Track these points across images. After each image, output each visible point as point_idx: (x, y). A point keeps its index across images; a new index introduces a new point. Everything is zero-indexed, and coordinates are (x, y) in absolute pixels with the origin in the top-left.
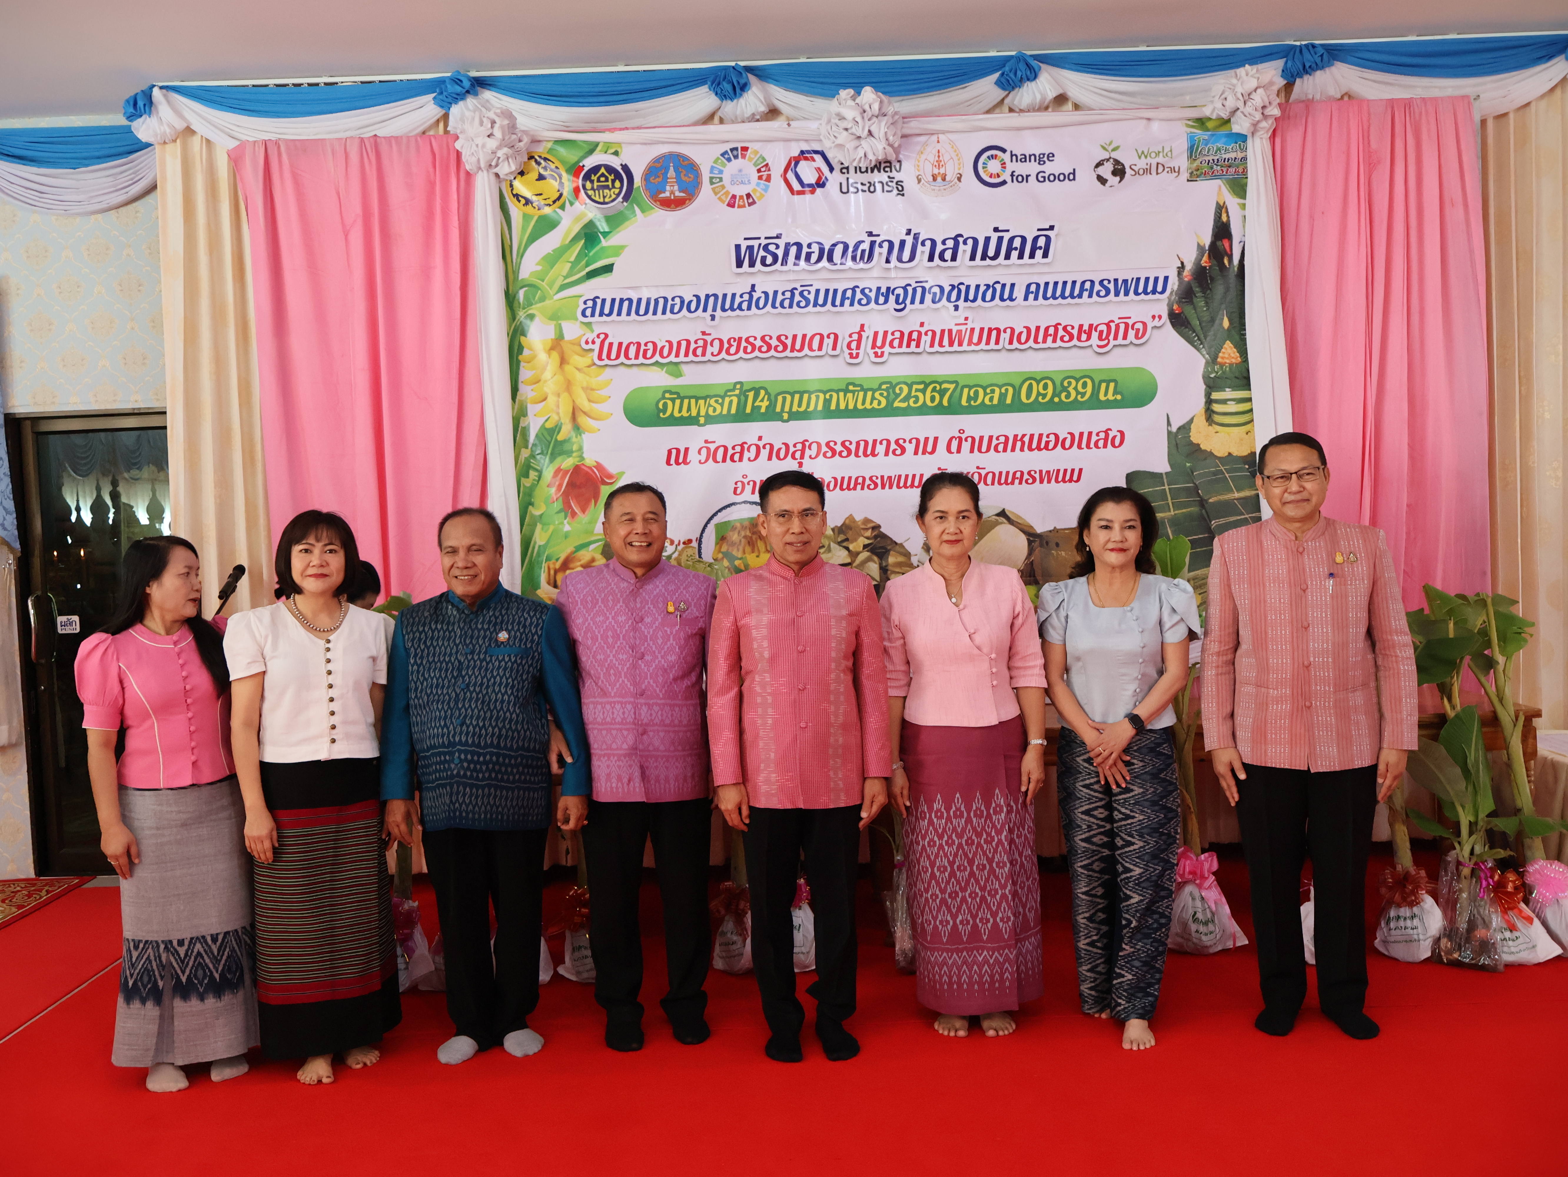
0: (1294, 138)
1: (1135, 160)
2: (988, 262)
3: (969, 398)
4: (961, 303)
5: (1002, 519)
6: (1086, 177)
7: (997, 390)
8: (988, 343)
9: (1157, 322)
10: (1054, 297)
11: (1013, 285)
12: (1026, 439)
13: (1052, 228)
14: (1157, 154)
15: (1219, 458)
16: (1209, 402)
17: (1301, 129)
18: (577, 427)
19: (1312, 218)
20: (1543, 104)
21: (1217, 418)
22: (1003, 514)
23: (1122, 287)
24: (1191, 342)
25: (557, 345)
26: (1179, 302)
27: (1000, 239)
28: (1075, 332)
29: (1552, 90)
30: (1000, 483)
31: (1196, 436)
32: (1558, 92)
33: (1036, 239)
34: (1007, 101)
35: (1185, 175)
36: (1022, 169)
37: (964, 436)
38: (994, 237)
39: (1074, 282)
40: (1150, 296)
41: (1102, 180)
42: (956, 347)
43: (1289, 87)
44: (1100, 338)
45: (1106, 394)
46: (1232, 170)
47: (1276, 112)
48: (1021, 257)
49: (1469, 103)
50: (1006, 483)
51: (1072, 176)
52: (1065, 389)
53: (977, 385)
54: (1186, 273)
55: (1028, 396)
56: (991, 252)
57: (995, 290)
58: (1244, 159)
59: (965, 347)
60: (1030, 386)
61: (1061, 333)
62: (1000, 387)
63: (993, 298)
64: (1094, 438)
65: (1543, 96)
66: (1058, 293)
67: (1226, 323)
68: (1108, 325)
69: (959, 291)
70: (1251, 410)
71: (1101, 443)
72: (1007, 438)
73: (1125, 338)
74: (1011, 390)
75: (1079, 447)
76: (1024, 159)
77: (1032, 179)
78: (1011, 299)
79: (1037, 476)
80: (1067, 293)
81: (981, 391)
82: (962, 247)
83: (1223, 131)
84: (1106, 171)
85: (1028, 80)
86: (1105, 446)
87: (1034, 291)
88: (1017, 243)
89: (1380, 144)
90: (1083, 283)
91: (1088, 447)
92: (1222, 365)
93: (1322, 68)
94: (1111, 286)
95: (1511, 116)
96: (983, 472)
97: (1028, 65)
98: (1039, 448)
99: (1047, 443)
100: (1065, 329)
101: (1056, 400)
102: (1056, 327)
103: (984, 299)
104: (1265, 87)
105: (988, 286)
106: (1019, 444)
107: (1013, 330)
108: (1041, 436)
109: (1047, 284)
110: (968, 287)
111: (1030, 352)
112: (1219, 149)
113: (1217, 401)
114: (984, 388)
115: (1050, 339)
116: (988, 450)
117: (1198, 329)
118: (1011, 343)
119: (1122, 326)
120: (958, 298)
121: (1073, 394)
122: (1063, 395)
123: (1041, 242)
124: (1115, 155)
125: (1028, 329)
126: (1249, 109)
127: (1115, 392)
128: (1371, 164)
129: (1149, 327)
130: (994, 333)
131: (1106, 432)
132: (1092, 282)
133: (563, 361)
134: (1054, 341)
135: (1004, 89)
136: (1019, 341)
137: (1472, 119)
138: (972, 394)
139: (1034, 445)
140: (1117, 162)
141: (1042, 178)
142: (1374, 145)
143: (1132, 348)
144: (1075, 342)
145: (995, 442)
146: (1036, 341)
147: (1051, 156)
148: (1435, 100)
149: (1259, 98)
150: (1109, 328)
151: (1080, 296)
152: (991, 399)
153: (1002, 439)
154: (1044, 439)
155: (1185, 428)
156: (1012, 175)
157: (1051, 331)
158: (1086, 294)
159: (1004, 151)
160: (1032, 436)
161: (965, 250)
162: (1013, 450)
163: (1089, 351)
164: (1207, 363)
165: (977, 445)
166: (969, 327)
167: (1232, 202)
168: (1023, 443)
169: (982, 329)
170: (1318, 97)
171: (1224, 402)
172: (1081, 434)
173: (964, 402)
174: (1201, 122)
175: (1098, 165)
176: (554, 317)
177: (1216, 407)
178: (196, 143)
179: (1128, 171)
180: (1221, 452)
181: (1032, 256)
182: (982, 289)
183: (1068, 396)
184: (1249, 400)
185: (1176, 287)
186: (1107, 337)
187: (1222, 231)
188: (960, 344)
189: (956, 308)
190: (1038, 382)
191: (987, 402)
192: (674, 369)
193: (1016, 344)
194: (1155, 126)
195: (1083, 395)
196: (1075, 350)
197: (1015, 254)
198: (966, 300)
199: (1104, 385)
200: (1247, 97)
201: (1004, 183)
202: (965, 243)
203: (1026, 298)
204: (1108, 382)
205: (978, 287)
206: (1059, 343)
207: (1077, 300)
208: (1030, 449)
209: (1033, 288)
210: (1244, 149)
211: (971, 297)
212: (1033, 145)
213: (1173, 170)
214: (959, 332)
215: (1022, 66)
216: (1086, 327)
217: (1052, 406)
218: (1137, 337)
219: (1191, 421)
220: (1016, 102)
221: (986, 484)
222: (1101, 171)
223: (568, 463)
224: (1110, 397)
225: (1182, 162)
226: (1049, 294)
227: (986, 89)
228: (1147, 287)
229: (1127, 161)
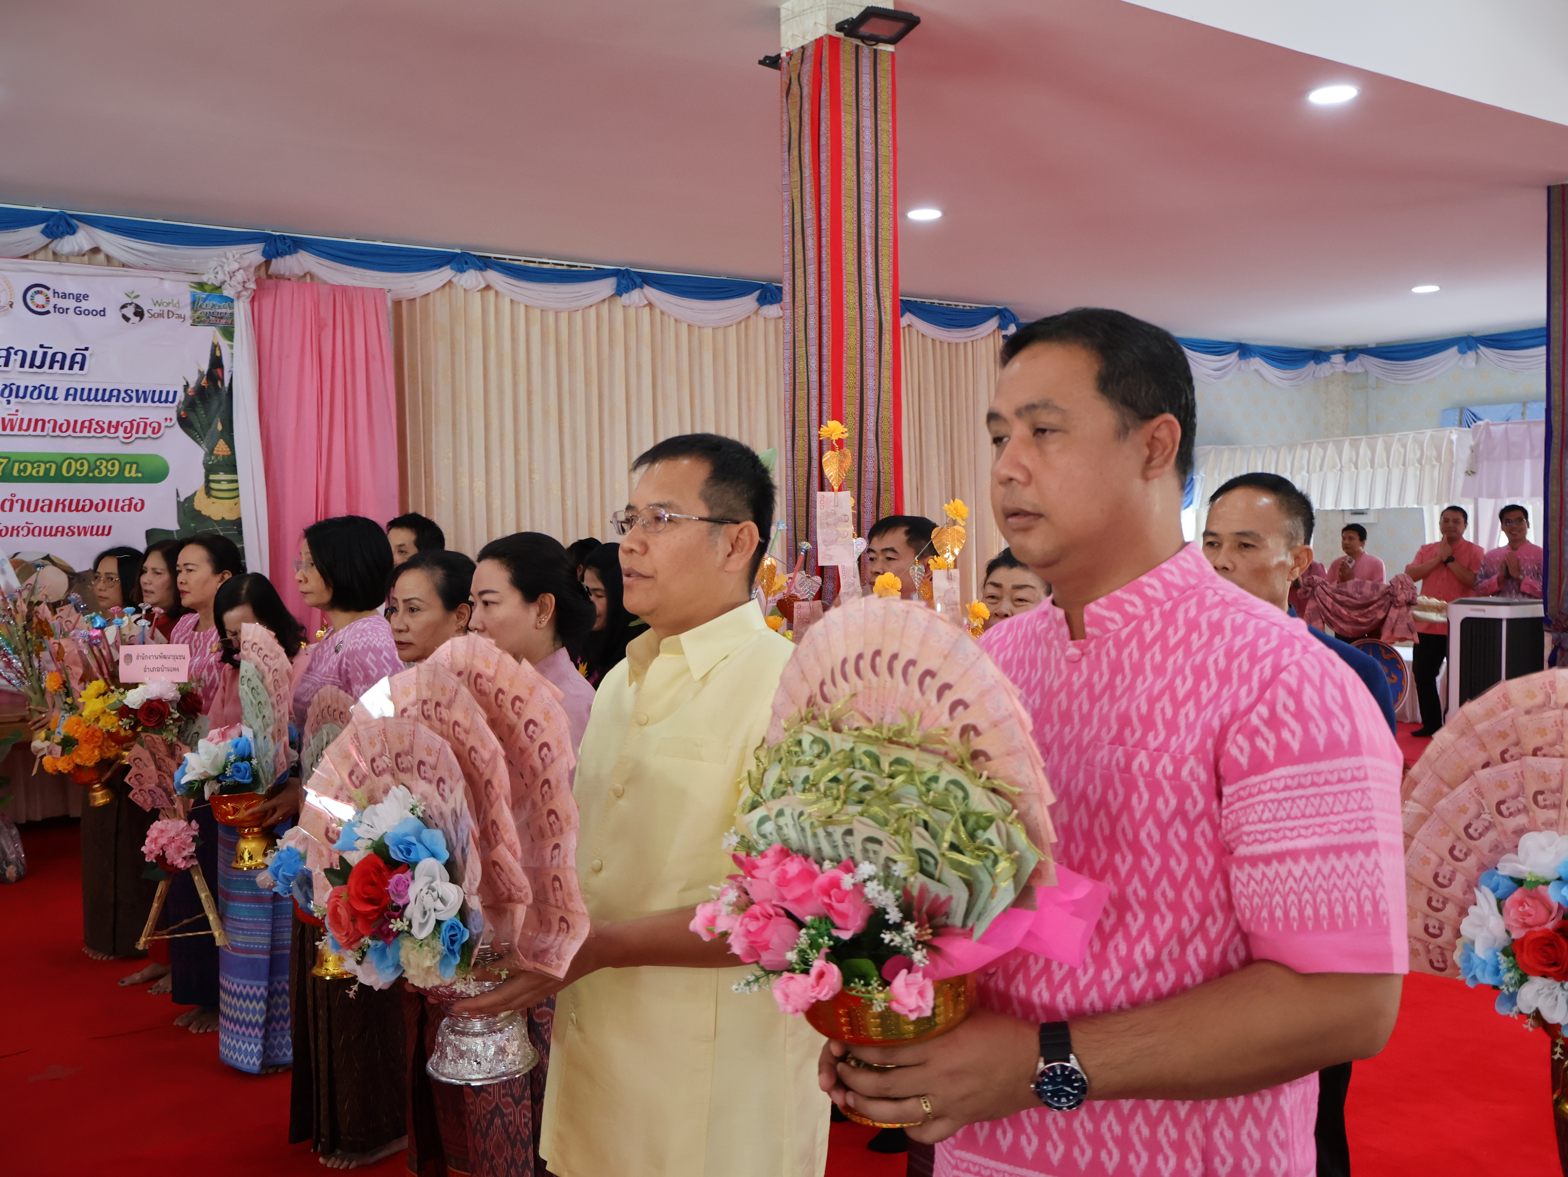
0: (267, 303)
1: (151, 306)
2: (35, 369)
3: (19, 471)
4: (12, 399)
5: (47, 562)
6: (114, 316)
7: (43, 465)
8: (35, 430)
9: (168, 423)
10: (88, 399)
11: (55, 389)
12: (67, 503)
13: (86, 349)
14: (168, 304)
15: (216, 521)
16: (208, 481)
17: (273, 297)
19: (280, 358)
20: (438, 294)
21: (214, 493)
22: (47, 558)
23: (142, 396)
24: (194, 439)
26: (185, 410)
27: (45, 354)
28: (106, 426)
29: (444, 286)
30: (45, 535)
31: (198, 505)
32: (447, 288)
33: (74, 356)
34: (51, 246)
35: (190, 321)
36: (62, 303)
37: (15, 499)
38: (40, 352)
39: (104, 390)
40: (163, 405)
41: (127, 319)
42: (8, 431)
43: (267, 263)
44: (125, 432)
45: (130, 472)
46: (223, 321)
47: (252, 286)
48: (62, 368)
49: (384, 295)
50: (50, 535)
51: (103, 313)
52: (98, 467)
53: (25, 460)
54: (189, 390)
55: (68, 472)
56: (38, 362)
57: (40, 391)
58: (232, 314)
59: (16, 432)
60: (70, 464)
61: (94, 426)
62: (45, 463)
63: (39, 397)
64: (121, 504)
65: (438, 290)
66: (92, 397)
67: (220, 427)
68: (131, 422)
69: (11, 390)
70: (237, 489)
71: (126, 508)
72: (51, 502)
73: (144, 432)
74: (54, 466)
75: (109, 510)
76: (64, 296)
77: (71, 311)
78: (54, 398)
79: (76, 530)
80: (99, 397)
81: (29, 466)
82: (13, 357)
83: (217, 293)
84: (129, 311)
85: (68, 234)
86: (129, 510)
87: (72, 394)
88: (59, 357)
89: (326, 313)
90: (112, 391)
91: (116, 510)
92: (217, 456)
93: (290, 254)
94: (134, 395)
95: (418, 301)
96: (32, 527)
97: (69, 224)
98: (77, 510)
99: (84, 506)
100: (97, 423)
101: (91, 475)
102: (90, 421)
103: (31, 397)
104: (245, 269)
105: (35, 388)
106: (61, 506)
107: (55, 422)
108: (78, 501)
109: (83, 390)
110: (18, 387)
111: (69, 439)
112: (214, 306)
113: (214, 481)
114: (32, 464)
115: (85, 430)
116: (36, 510)
117: (199, 429)
118: (54, 431)
119: (142, 425)
120: (10, 395)
121: (104, 472)
122: (96, 472)
123: (79, 358)
124: (136, 301)
125: (68, 422)
126: (233, 283)
127: (137, 471)
128: (321, 327)
129: (163, 425)
130: (40, 423)
131: (131, 500)
132: (119, 391)
134: (89, 432)
135: (48, 237)
136: (61, 430)
137: (386, 305)
138: (22, 467)
139: (73, 507)
140: (137, 306)
141: (79, 312)
142: (322, 315)
143: (149, 440)
144: (105, 433)
145: (41, 504)
146: (74, 431)
147: (86, 297)
148: (362, 289)
149: (240, 276)
150: (132, 425)
151: (109, 400)
152: (38, 472)
153: (47, 502)
154: (81, 504)
155: (190, 499)
156: (55, 307)
157: (87, 424)
158: (114, 399)
159: (48, 289)
160: (71, 501)
161: (16, 359)
162: (56, 510)
163: (116, 441)
164: (206, 455)
165: (26, 506)
166: (20, 416)
167: (224, 343)
168: (64, 506)
169: (30, 420)
170: (287, 273)
171: (219, 482)
172: (111, 501)
173: (15, 473)
174: (201, 285)
175: (124, 307)
177: (213, 485)
179: (146, 315)
180: (216, 516)
181: (71, 368)
182: (30, 389)
183: (100, 473)
184: (236, 481)
185: (182, 399)
186: (131, 431)
187: (216, 362)
188: (12, 429)
189: (9, 402)
190: (76, 461)
191: (34, 473)
193: (58, 432)
194: (167, 285)
195: (112, 472)
196: (105, 439)
197: (57, 366)
198: (17, 396)
199: (128, 466)
200: (232, 275)
201: (48, 312)
202: (16, 353)
203: (66, 399)
204: (131, 464)
205: (26, 388)
206: (93, 434)
207: (107, 403)
208: (70, 510)
209: (72, 392)
210: (232, 308)
211: (21, 394)
212: (72, 287)
213: (179, 316)
214: (11, 420)
215: (63, 223)
216: (114, 423)
217: (87, 479)
218: (153, 432)
219: (195, 494)
220: (58, 249)
221: (33, 534)
222: (125, 311)
224: (133, 474)
225: (187, 311)
226: (85, 397)
227: (33, 235)
228: (161, 398)
229: (145, 306)
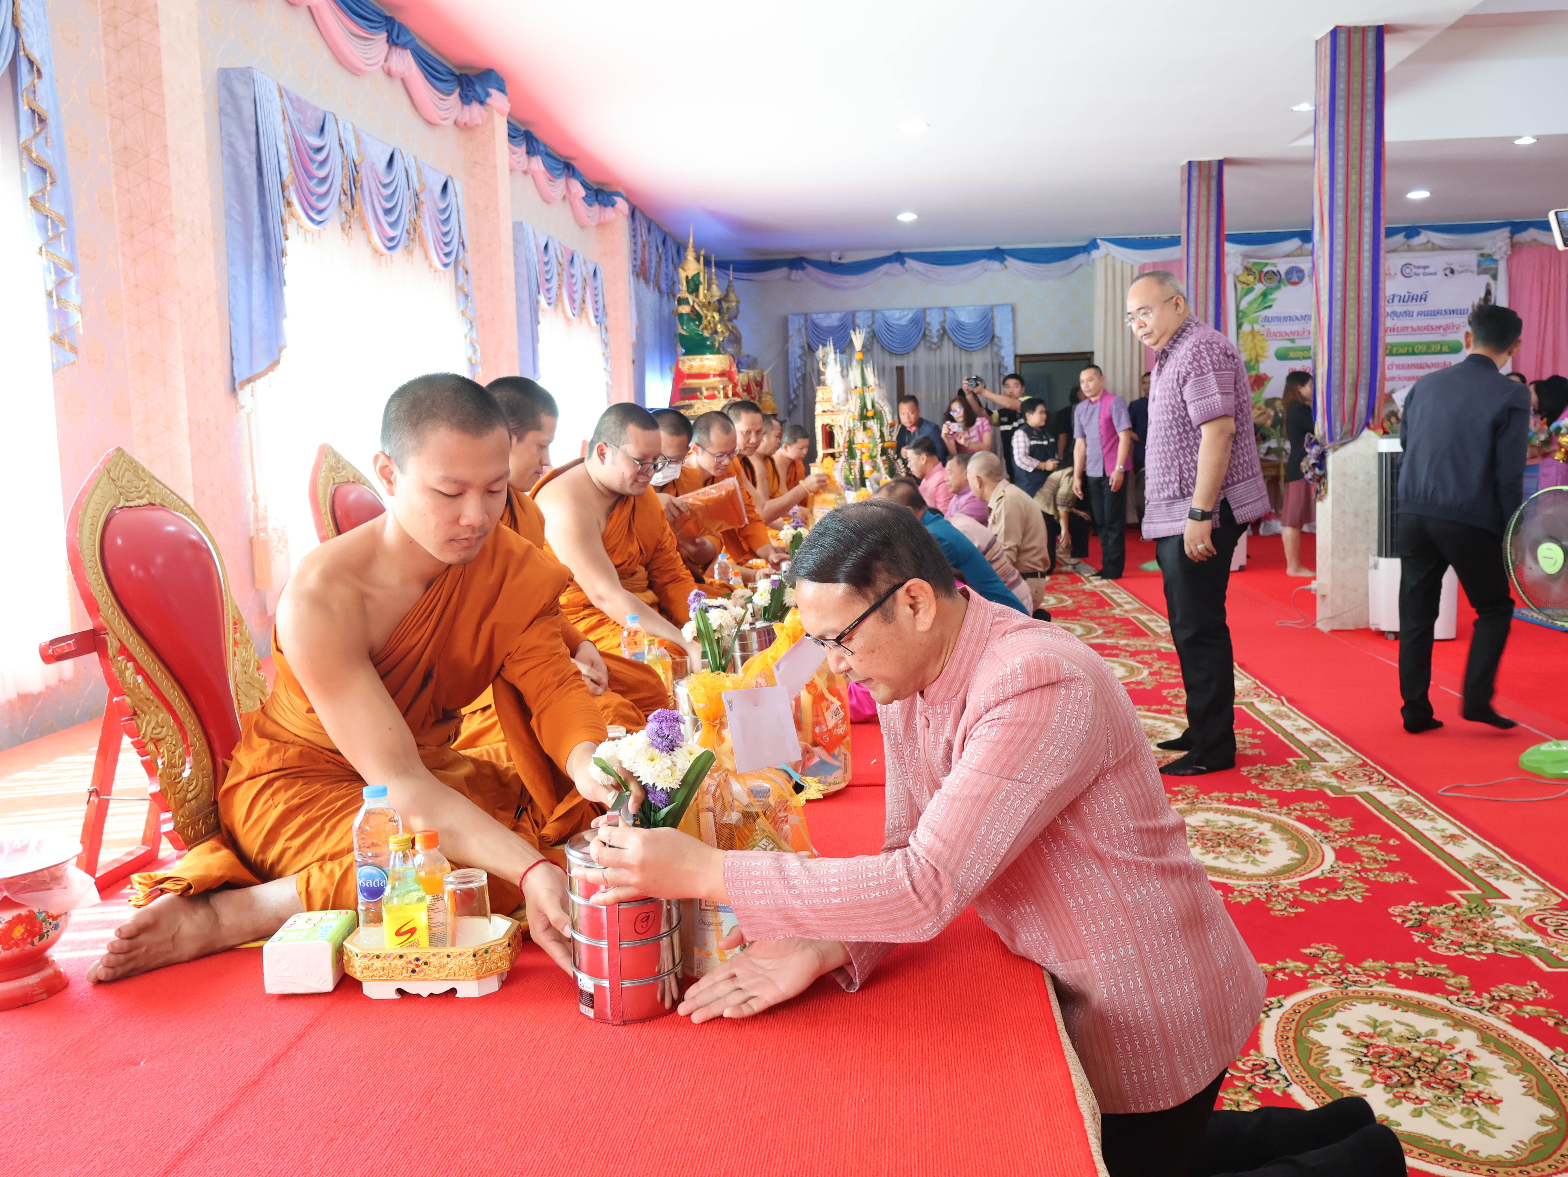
0: (1514, 260)
1: (1458, 268)
2: (1404, 304)
3: (1396, 351)
6: (1441, 274)
7: (1406, 348)
8: (1403, 332)
10: (1427, 316)
11: (1413, 312)
13: (1427, 291)
14: (1466, 266)
17: (1517, 254)
18: (1257, 361)
25: (1252, 332)
27: (1409, 296)
28: (1435, 328)
30: (1405, 380)
33: (1422, 296)
34: (1409, 244)
35: (1476, 273)
36: (1417, 271)
37: (1393, 364)
39: (1435, 311)
41: (1447, 275)
43: (1513, 238)
44: (1443, 330)
45: (1444, 349)
46: (1493, 271)
47: (1509, 253)
48: (1416, 302)
51: (1435, 274)
52: (1430, 347)
56: (1406, 300)
57: (1406, 314)
58: (1497, 268)
60: (1418, 347)
61: (1430, 328)
63: (1406, 316)
66: (1429, 314)
69: (1394, 314)
73: (1452, 330)
74: (1411, 348)
76: (1419, 267)
77: (1421, 275)
78: (1414, 316)
80: (1432, 314)
81: (1400, 349)
83: (1490, 258)
84: (1448, 272)
85: (1416, 236)
87: (1420, 314)
88: (1415, 297)
90: (1438, 311)
93: (1525, 231)
94: (1448, 312)
96: (1400, 377)
97: (1416, 231)
100: (1431, 326)
101: (1427, 351)
102: (1428, 326)
103: (1402, 317)
104: (1507, 245)
105: (1404, 312)
107: (1413, 327)
108: (1421, 364)
109: (1425, 311)
110: (1397, 312)
112: (1488, 264)
116: (1402, 369)
119: (1451, 326)
121: (1433, 349)
122: (1429, 350)
123: (1424, 297)
124: (1451, 266)
125: (1418, 327)
127: (1446, 348)
128: (1542, 268)
130: (1406, 328)
132: (1441, 311)
133: (1254, 338)
134: (1427, 331)
135: (1407, 238)
136: (1415, 331)
138: (1397, 349)
140: (1451, 269)
141: (1425, 274)
143: (1454, 333)
144: (1434, 331)
145: (1404, 366)
146: (1420, 331)
147: (1428, 267)
149: (1504, 249)
150: (1447, 326)
151: (1437, 315)
152: (1404, 351)
156: (1414, 273)
158: (1439, 315)
159: (1412, 265)
161: (1396, 299)
162: (1411, 368)
163: (1439, 335)
165: (1398, 367)
166: (1397, 326)
167: (1492, 283)
169: (1402, 327)
170: (1521, 242)
173: (1394, 352)
174: (1482, 255)
175: (1445, 270)
176: (1252, 323)
178: (1109, 259)
179: (1456, 272)
181: (1420, 301)
182: (1402, 313)
183: (1431, 350)
186: (1446, 329)
187: (1488, 293)
189: (1393, 320)
190: (1421, 345)
191: (1402, 352)
192: (1293, 341)
193: (1413, 332)
194: (1466, 256)
195: (1436, 349)
196: (1434, 334)
197: (1414, 301)
199: (1444, 346)
200: (1500, 248)
201: (1411, 276)
203: (1417, 316)
205: (1400, 312)
206: (1429, 332)
207: (1435, 317)
210: (1497, 264)
211: (1398, 316)
212: (1422, 263)
213: (1471, 271)
214: (1393, 328)
215: (1414, 231)
216: (1439, 326)
218: (1457, 329)
220: (1412, 244)
221: (1401, 380)
222: (1446, 272)
223: (1254, 373)
225: (1475, 268)
227: (1400, 238)
228: (1461, 312)
229: (1455, 268)
